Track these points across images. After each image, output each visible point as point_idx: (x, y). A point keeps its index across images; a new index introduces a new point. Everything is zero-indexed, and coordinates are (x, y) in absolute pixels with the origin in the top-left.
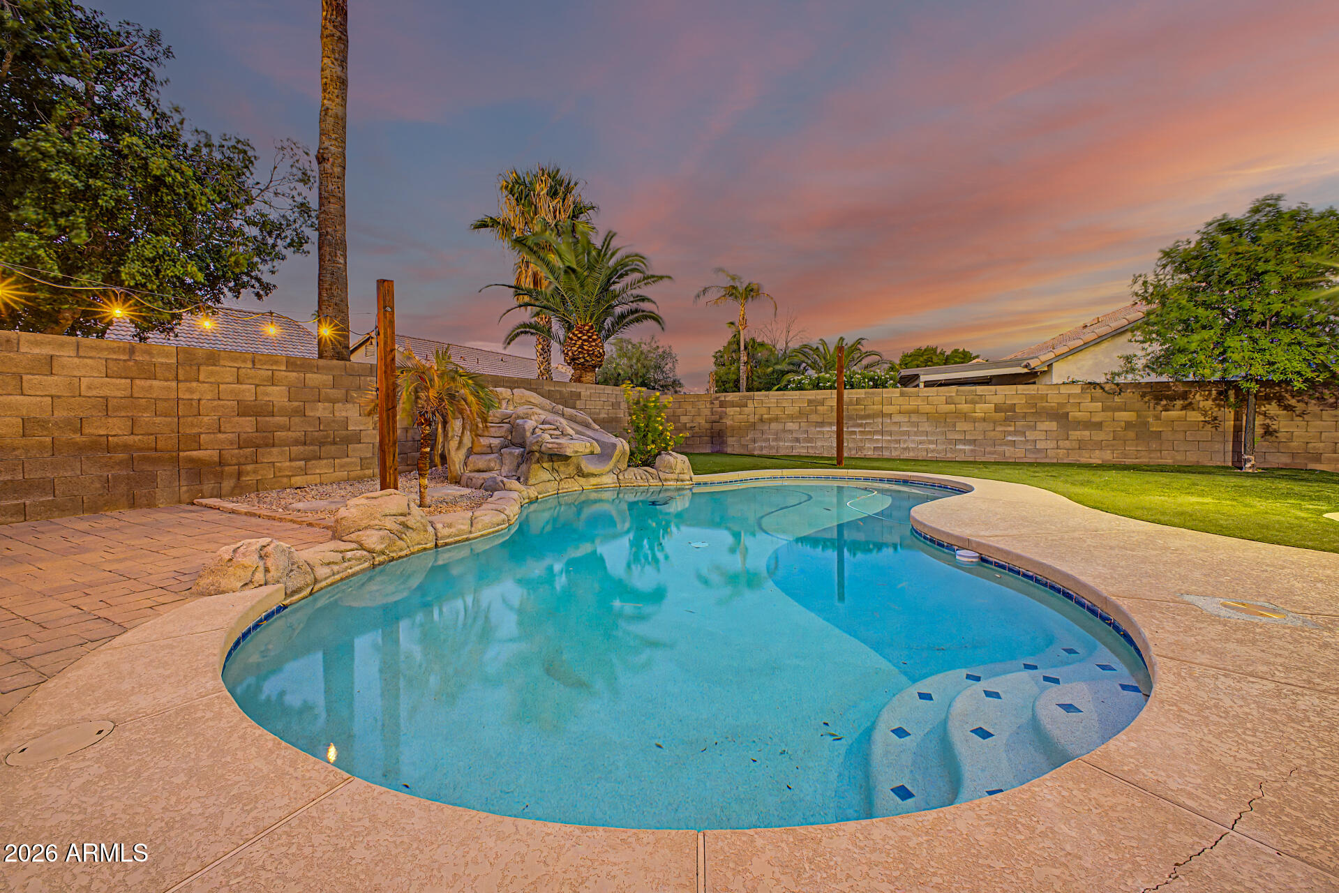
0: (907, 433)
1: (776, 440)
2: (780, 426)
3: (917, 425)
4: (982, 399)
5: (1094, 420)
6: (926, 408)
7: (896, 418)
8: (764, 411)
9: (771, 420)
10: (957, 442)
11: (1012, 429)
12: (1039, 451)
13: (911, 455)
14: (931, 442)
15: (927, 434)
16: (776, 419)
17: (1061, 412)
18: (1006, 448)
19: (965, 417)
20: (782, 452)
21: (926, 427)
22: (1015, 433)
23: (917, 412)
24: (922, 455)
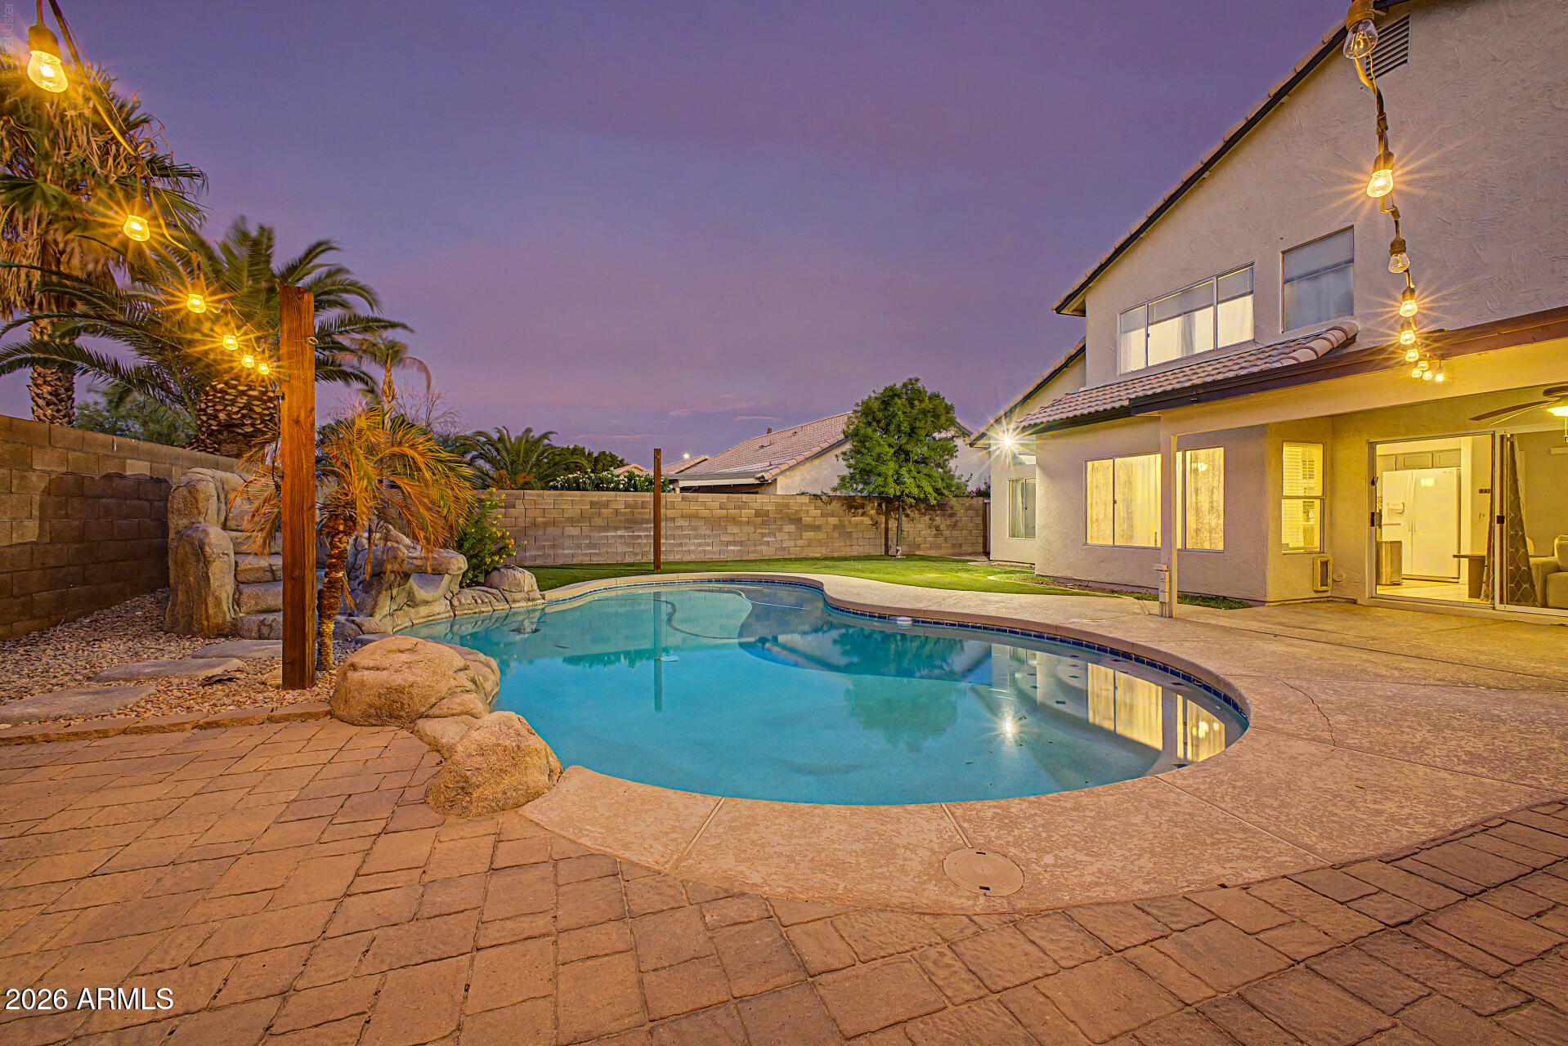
0: (688, 537)
1: (553, 547)
2: (558, 531)
3: (695, 529)
4: (745, 505)
5: (817, 523)
6: (705, 513)
7: (680, 523)
8: (537, 513)
9: (546, 525)
10: (728, 543)
11: (767, 531)
12: (784, 549)
13: (692, 557)
14: (708, 545)
15: (704, 537)
16: (554, 523)
17: (797, 517)
18: (764, 548)
19: (734, 521)
20: (560, 562)
21: (704, 530)
22: (769, 534)
23: (696, 516)
24: (701, 557)
